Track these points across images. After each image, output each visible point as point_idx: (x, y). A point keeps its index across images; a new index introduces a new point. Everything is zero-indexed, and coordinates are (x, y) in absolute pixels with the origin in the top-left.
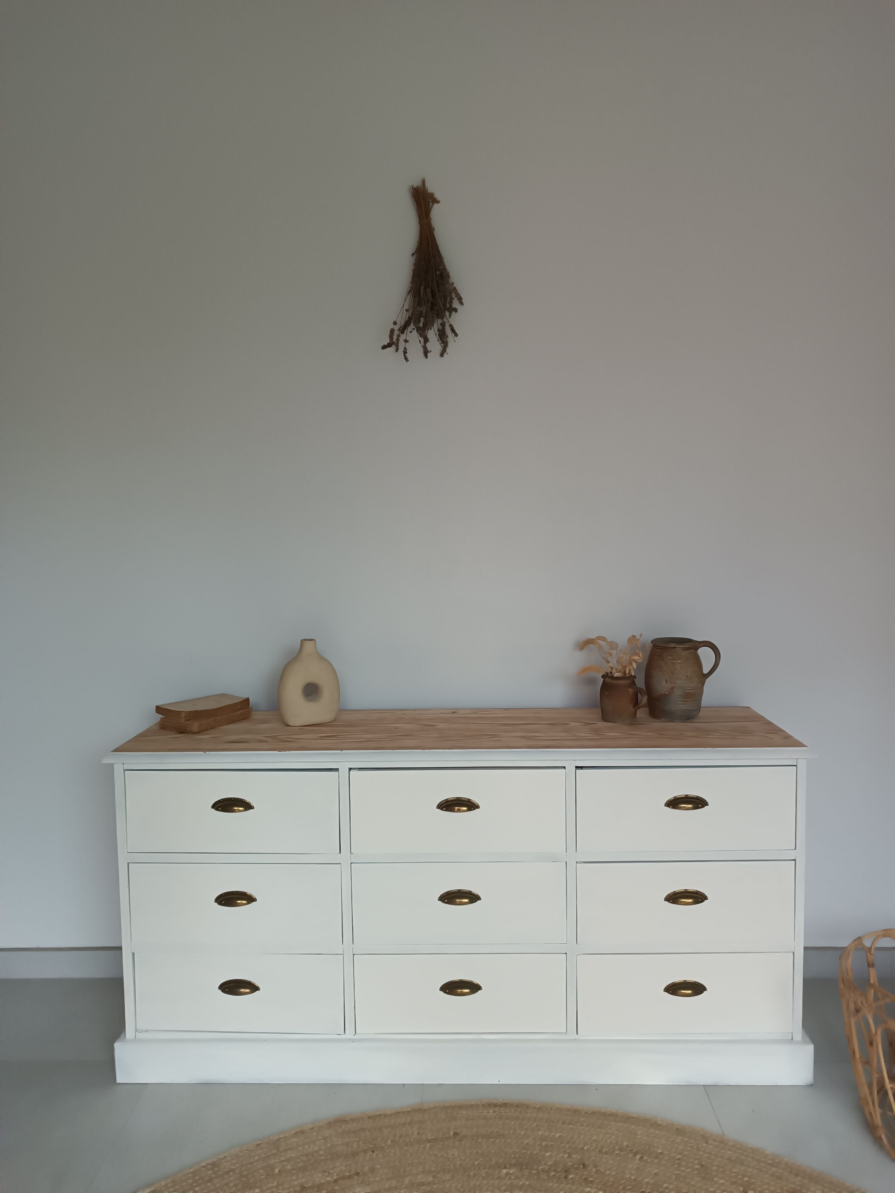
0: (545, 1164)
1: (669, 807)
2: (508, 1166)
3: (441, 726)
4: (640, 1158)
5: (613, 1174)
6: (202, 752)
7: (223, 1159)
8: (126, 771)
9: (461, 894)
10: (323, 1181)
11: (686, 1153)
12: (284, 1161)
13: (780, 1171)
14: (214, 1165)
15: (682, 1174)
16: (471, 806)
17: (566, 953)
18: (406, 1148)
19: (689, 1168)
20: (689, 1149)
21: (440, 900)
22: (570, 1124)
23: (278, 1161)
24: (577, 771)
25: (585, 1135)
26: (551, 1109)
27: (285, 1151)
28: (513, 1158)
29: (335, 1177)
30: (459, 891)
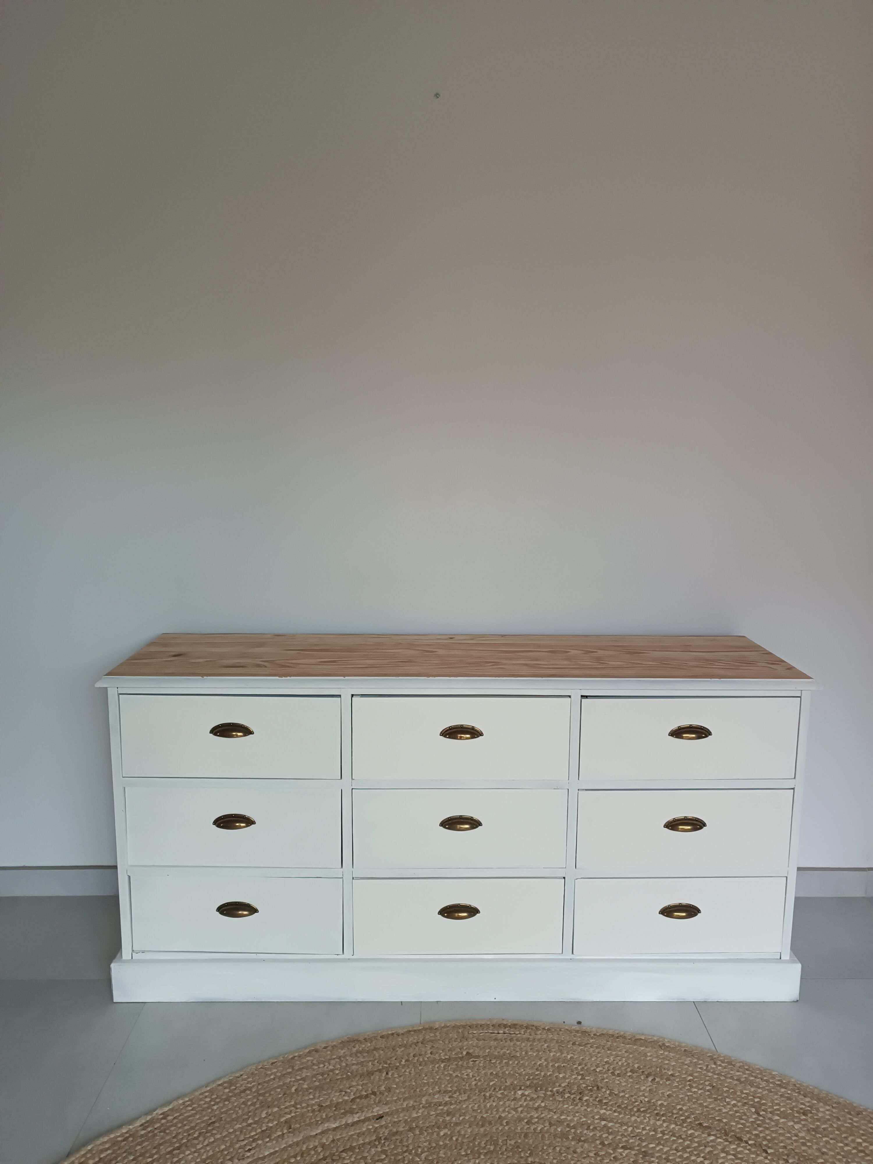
0: (560, 1086)
1: (673, 737)
2: (523, 1088)
3: (441, 652)
4: (652, 1080)
5: (627, 1096)
6: (200, 677)
7: (239, 1077)
8: (120, 695)
9: (462, 820)
10: (341, 1100)
11: (696, 1074)
12: (300, 1080)
13: (789, 1092)
14: (230, 1083)
15: (695, 1096)
16: (474, 733)
17: (564, 878)
18: (420, 1068)
19: (701, 1089)
20: (699, 1070)
21: (442, 826)
22: (580, 1045)
23: (294, 1079)
24: (583, 700)
25: (596, 1057)
26: (560, 1030)
27: (301, 1069)
28: (528, 1080)
29: (352, 1097)
30: (461, 817)
